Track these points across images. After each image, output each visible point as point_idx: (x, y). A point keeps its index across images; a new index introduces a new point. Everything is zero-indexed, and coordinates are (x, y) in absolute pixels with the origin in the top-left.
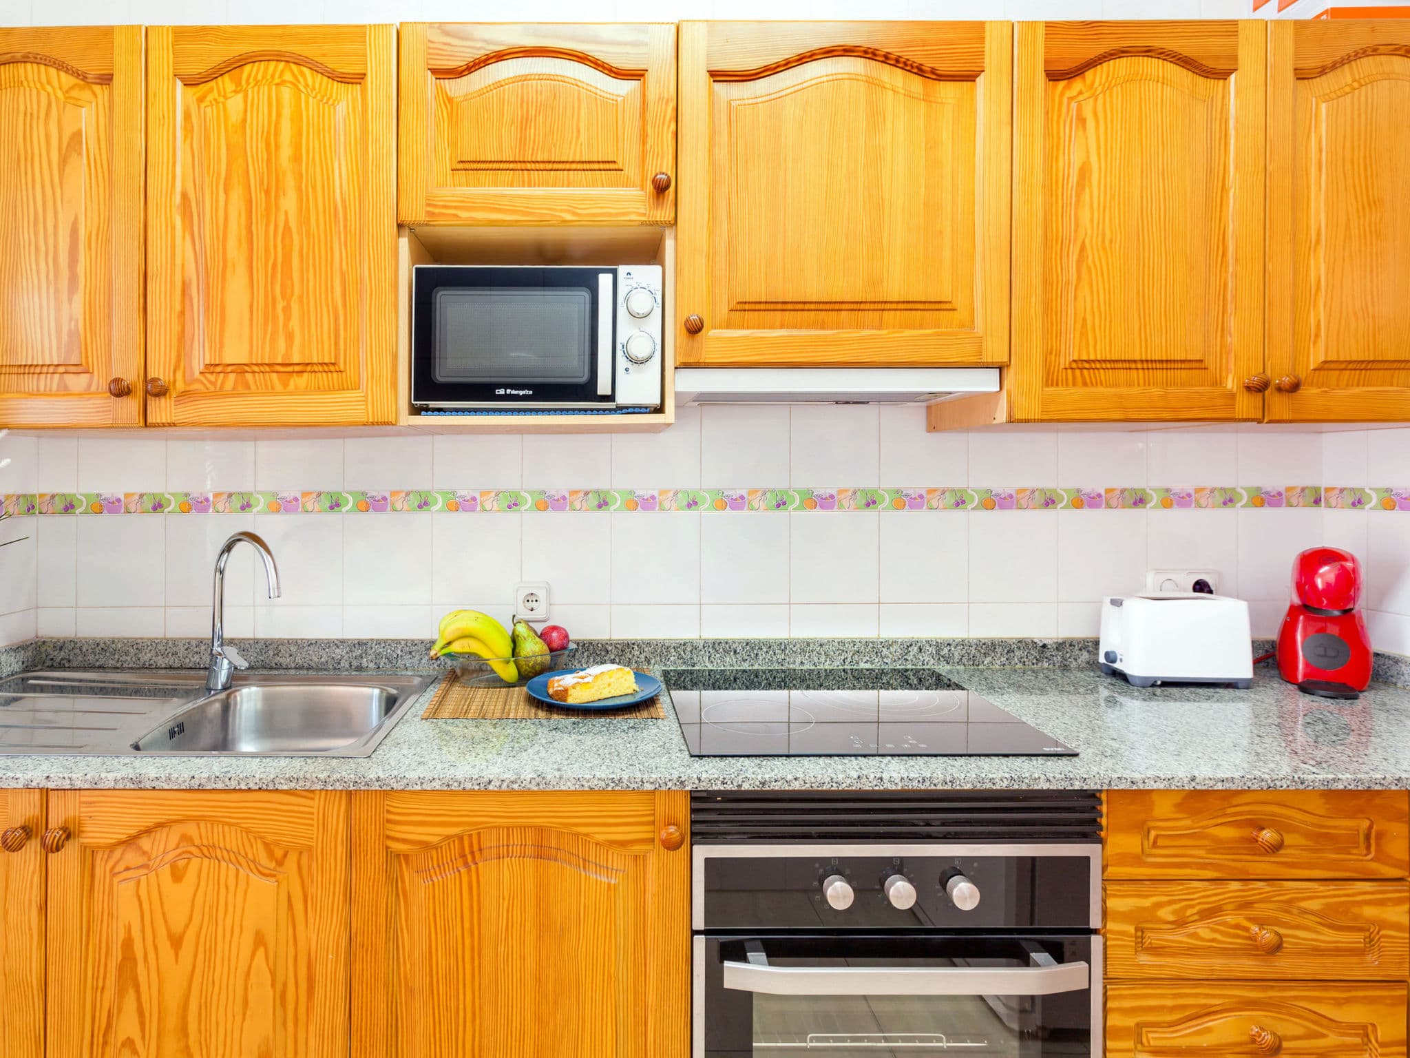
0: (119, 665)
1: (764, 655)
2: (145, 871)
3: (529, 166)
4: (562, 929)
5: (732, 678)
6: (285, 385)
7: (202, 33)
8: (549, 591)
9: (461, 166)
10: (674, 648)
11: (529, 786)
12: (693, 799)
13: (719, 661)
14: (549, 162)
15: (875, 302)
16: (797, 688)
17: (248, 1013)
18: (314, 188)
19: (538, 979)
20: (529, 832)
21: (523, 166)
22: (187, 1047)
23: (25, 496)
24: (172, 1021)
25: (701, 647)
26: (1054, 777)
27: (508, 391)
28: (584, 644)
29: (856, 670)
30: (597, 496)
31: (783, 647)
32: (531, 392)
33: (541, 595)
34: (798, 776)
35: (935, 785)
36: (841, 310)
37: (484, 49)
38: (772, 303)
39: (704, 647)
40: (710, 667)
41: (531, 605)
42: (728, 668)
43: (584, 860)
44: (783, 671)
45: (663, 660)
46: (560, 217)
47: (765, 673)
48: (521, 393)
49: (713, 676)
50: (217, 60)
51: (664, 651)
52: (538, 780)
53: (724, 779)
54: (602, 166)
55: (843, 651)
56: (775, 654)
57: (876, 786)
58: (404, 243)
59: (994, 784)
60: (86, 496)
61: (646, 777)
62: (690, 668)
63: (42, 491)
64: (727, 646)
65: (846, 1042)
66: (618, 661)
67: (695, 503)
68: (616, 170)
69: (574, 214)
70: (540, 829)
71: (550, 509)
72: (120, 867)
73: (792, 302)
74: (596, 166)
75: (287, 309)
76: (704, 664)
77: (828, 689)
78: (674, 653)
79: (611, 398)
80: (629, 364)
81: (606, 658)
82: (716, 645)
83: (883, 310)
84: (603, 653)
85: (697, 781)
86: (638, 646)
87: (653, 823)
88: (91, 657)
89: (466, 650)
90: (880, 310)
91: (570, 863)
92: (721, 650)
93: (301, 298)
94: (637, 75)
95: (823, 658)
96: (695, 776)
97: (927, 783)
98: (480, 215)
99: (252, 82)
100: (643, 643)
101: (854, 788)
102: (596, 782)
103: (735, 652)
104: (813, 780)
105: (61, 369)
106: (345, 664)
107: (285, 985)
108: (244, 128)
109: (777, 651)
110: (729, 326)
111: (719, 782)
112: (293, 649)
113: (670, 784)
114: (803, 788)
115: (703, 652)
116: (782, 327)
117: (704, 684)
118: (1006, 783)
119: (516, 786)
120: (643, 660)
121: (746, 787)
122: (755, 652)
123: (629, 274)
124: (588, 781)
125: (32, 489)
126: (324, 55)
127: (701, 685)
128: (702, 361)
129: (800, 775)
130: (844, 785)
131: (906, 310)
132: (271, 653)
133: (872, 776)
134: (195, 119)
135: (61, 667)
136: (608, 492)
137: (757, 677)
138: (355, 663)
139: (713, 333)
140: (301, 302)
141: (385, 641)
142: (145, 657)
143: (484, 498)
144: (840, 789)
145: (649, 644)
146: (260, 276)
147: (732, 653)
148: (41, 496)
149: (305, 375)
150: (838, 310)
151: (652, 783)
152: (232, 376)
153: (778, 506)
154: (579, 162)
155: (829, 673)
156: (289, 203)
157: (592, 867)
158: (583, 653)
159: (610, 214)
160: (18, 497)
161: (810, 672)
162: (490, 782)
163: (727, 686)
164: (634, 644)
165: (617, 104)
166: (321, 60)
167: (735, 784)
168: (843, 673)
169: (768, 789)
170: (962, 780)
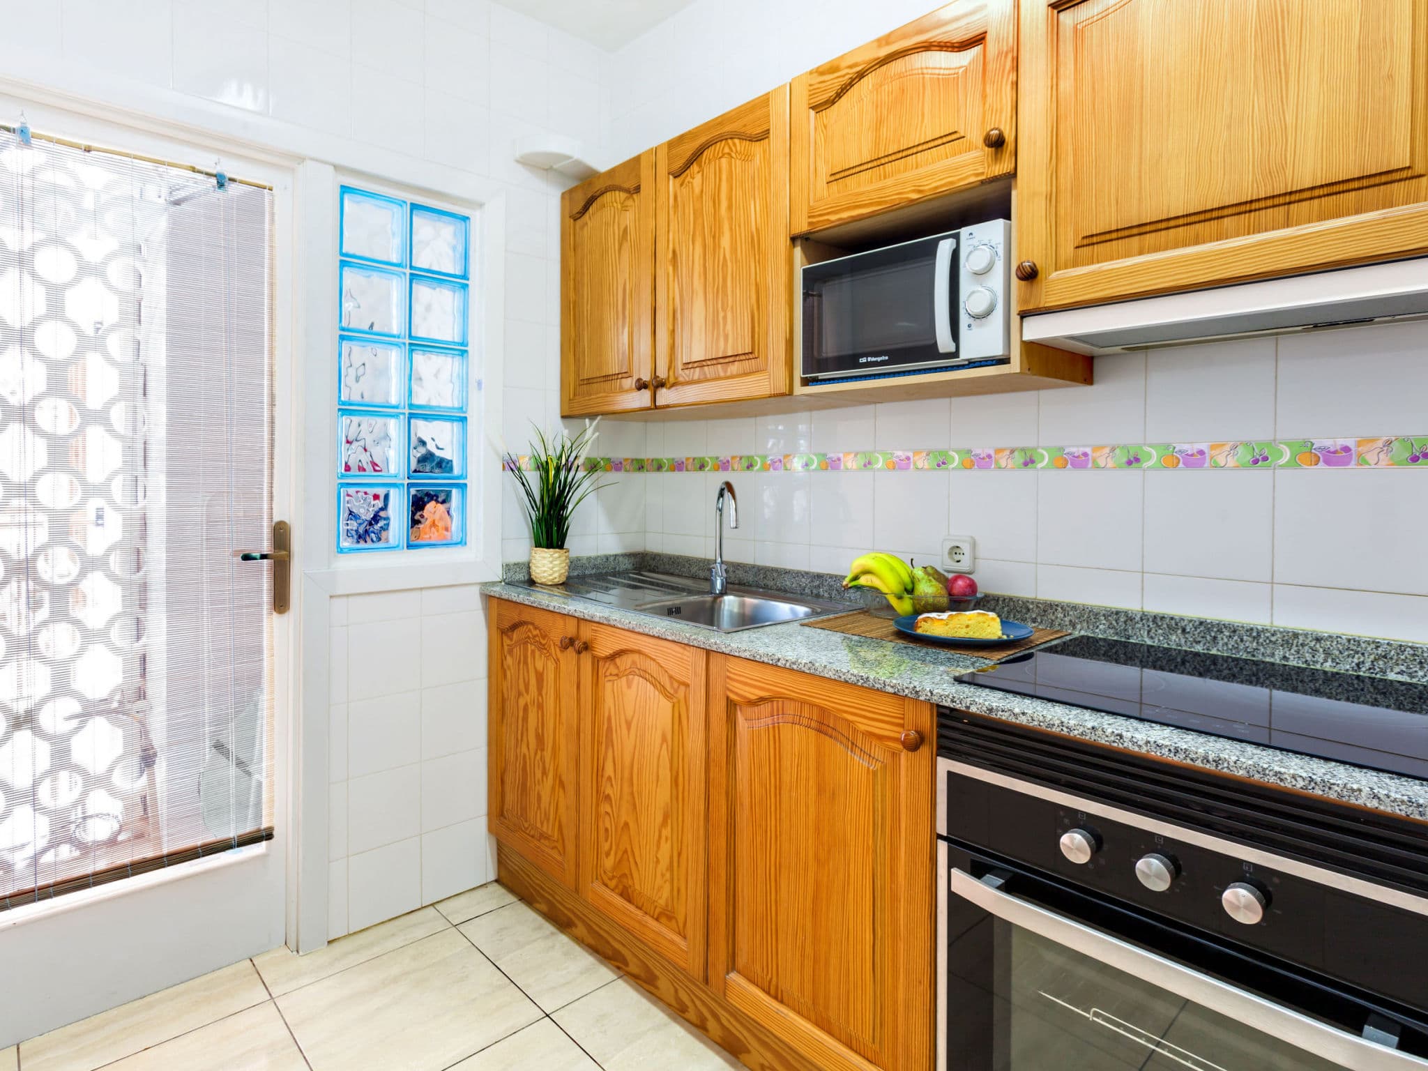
0: (680, 573)
1: (1226, 640)
2: (616, 678)
3: (883, 161)
4: (834, 794)
5: (1179, 660)
6: (725, 371)
7: (681, 139)
8: (974, 545)
9: (833, 178)
10: (1104, 615)
11: (803, 669)
12: (940, 715)
13: (1161, 638)
14: (899, 152)
15: (1273, 197)
16: (1279, 689)
17: (659, 783)
18: (740, 226)
19: (818, 830)
20: (815, 710)
21: (878, 162)
22: (633, 791)
23: (637, 460)
24: (626, 774)
25: (1138, 618)
26: (1388, 796)
27: (869, 359)
28: (1004, 600)
29: (1381, 680)
30: (1023, 454)
31: (1255, 634)
32: (887, 358)
33: (966, 548)
34: (1026, 711)
35: (1192, 760)
36: (1222, 217)
37: (848, 74)
38: (1124, 229)
39: (1142, 620)
40: (1149, 642)
41: (957, 557)
42: (1174, 647)
43: (853, 744)
44: (1255, 663)
45: (1091, 627)
46: (907, 198)
47: (1226, 661)
48: (879, 359)
49: (1153, 653)
50: (689, 154)
51: (1092, 617)
52: (810, 665)
53: (954, 697)
54: (945, 140)
55: (1357, 652)
56: (1242, 640)
57: (1114, 742)
58: (798, 251)
59: (1281, 780)
60: (667, 460)
61: (888, 681)
62: (1123, 640)
63: (648, 457)
64: (1173, 622)
65: (1141, 1038)
66: (1039, 620)
67: (1137, 460)
68: (958, 139)
69: (920, 192)
70: (822, 710)
71: (976, 467)
72: (608, 674)
73: (1150, 223)
74: (940, 142)
75: (725, 318)
76: (1142, 637)
77: (1329, 698)
78: (1104, 622)
79: (956, 354)
80: (971, 321)
81: (1027, 616)
82: (1157, 619)
83: (1290, 203)
84: (1024, 611)
85: (929, 694)
86: (1062, 608)
87: (902, 726)
88: (667, 566)
89: (869, 584)
90: (1285, 204)
91: (841, 742)
92: (1165, 626)
93: (732, 308)
94: (979, 40)
95: (1321, 657)
96: (928, 689)
97: (1182, 756)
98: (845, 215)
99: (707, 161)
100: (1069, 607)
101: (1087, 738)
102: (849, 676)
103: (1184, 630)
104: (1041, 719)
105: (620, 376)
106: (807, 591)
107: (677, 773)
108: (702, 197)
109: (1245, 638)
110: (1075, 264)
111: (949, 700)
112: (775, 575)
113: (907, 691)
114: (1031, 724)
115: (1139, 625)
116: (1141, 253)
117: (1141, 661)
118: (1300, 783)
119: (795, 667)
120: (1067, 623)
121: (973, 709)
122: (1213, 634)
123: (971, 234)
124: (844, 674)
125: (642, 456)
126: (745, 126)
127: (1137, 661)
128: (1041, 306)
129: (1030, 712)
130: (1076, 732)
131: (1328, 195)
132: (762, 576)
133: (1110, 731)
134: (679, 199)
135: (654, 571)
136: (1035, 449)
137: (1215, 664)
138: (815, 591)
139: (1054, 275)
140: (732, 312)
141: (836, 576)
142: (694, 570)
143: (916, 458)
144: (1072, 734)
145: (1074, 608)
146: (710, 296)
147: (1179, 631)
148: (648, 460)
149: (736, 363)
150: (1218, 218)
151: (892, 687)
152: (698, 369)
153: (1256, 462)
154: (924, 143)
155: (1330, 677)
156: (725, 242)
157: (858, 751)
158: (1003, 607)
159: (951, 183)
160: (633, 460)
161: (1299, 670)
162: (779, 660)
163: (1172, 668)
164: (1057, 605)
165: (958, 78)
166: (742, 130)
167: (964, 705)
168: (1355, 682)
169: (995, 716)
170: (1232, 764)
